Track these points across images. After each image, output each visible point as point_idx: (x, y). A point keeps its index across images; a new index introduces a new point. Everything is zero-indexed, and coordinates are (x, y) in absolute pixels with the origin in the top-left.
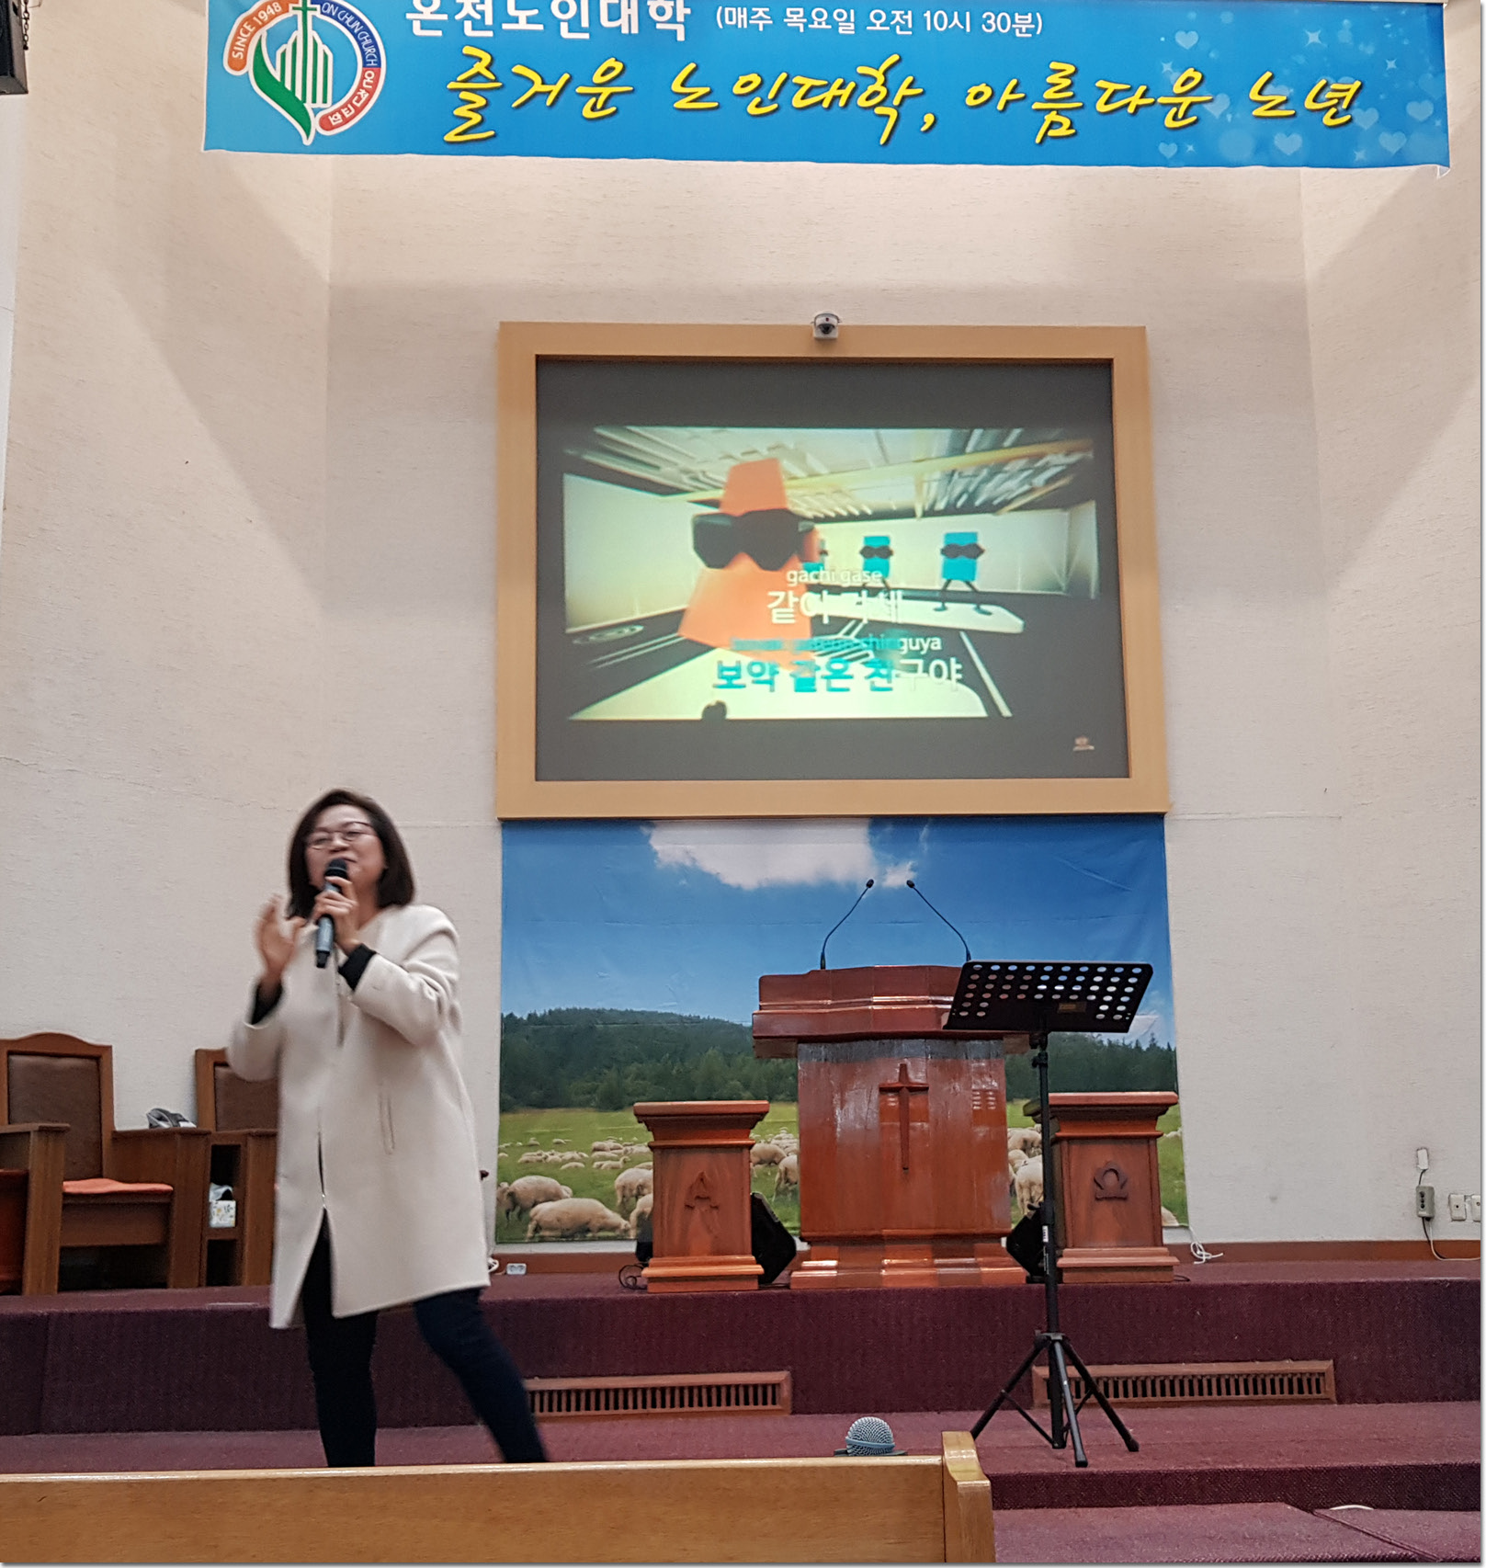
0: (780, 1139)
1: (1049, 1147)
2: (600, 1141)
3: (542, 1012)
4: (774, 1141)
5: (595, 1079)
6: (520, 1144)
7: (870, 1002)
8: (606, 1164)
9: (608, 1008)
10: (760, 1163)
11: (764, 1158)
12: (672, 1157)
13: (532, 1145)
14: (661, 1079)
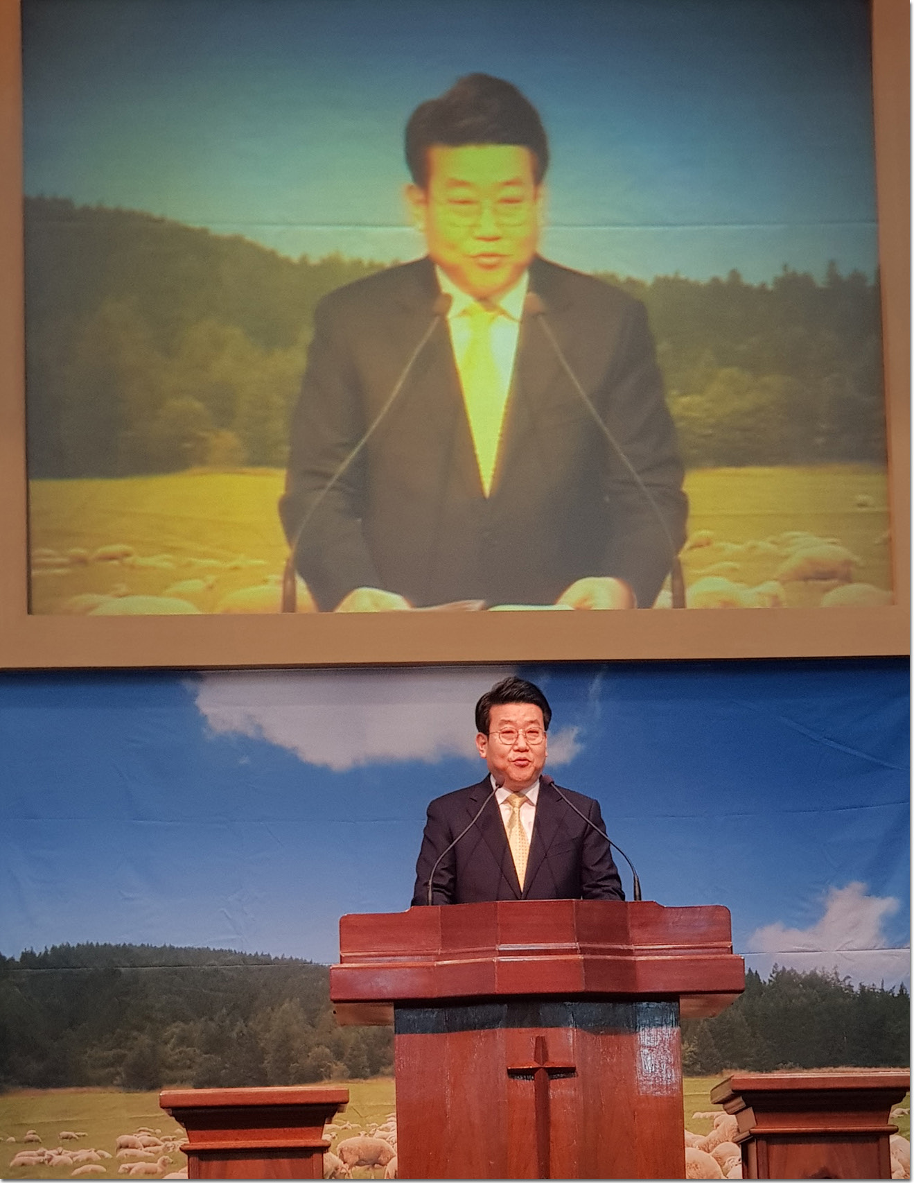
0: (387, 1129)
1: (744, 1145)
2: (129, 1134)
3: (44, 948)
4: (379, 1133)
5: (120, 1048)
6: (13, 1139)
7: (494, 950)
8: (138, 1166)
9: (137, 943)
10: (358, 1164)
11: (362, 1157)
12: (215, 1164)
13: (31, 1141)
14: (215, 1044)
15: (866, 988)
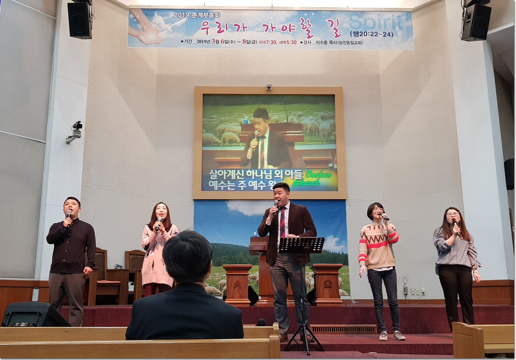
0: (256, 273)
1: (314, 276)
8: (217, 278)
11: (253, 278)
12: (231, 277)
14: (229, 259)
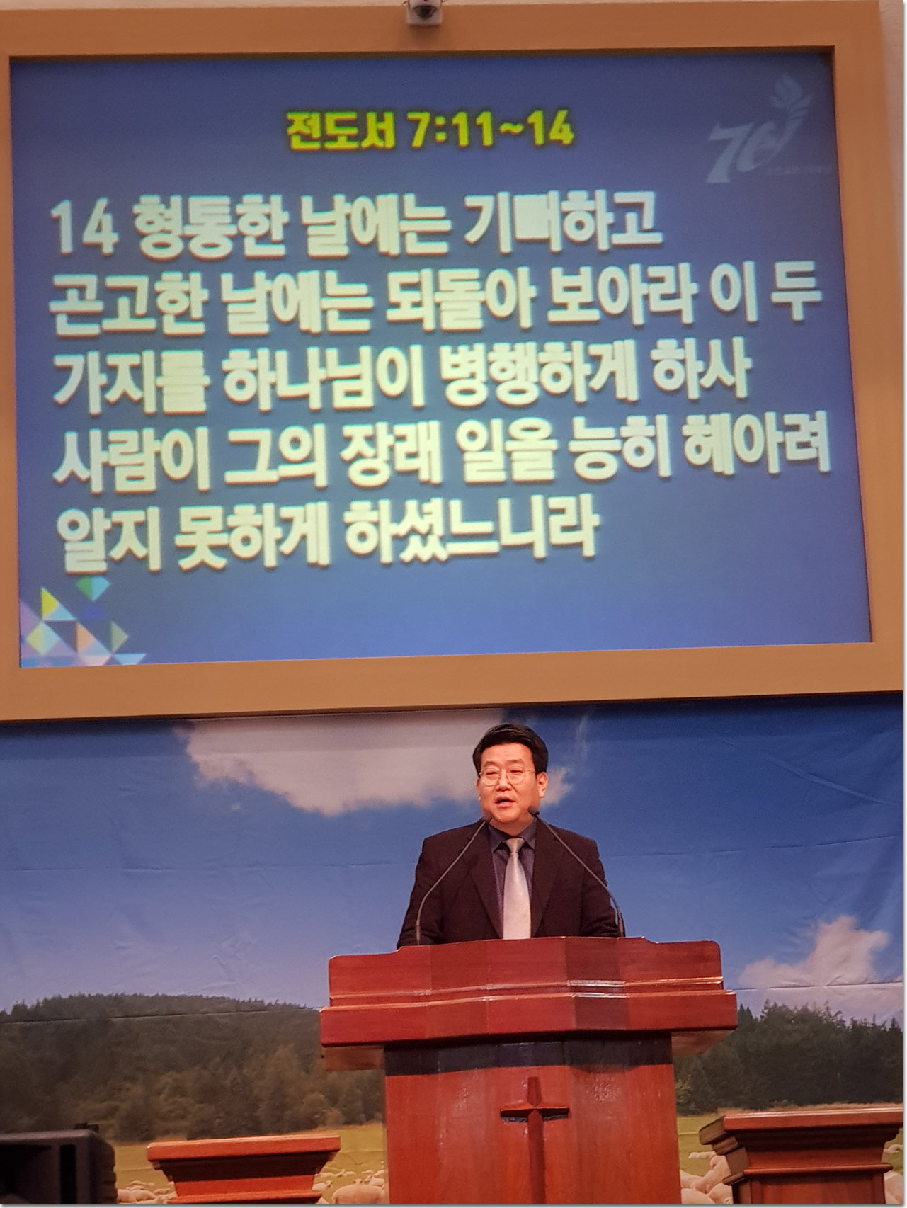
2: (122, 1188)
3: (35, 1003)
4: (374, 1181)
7: (483, 990)
9: (131, 994)
15: (858, 1023)
